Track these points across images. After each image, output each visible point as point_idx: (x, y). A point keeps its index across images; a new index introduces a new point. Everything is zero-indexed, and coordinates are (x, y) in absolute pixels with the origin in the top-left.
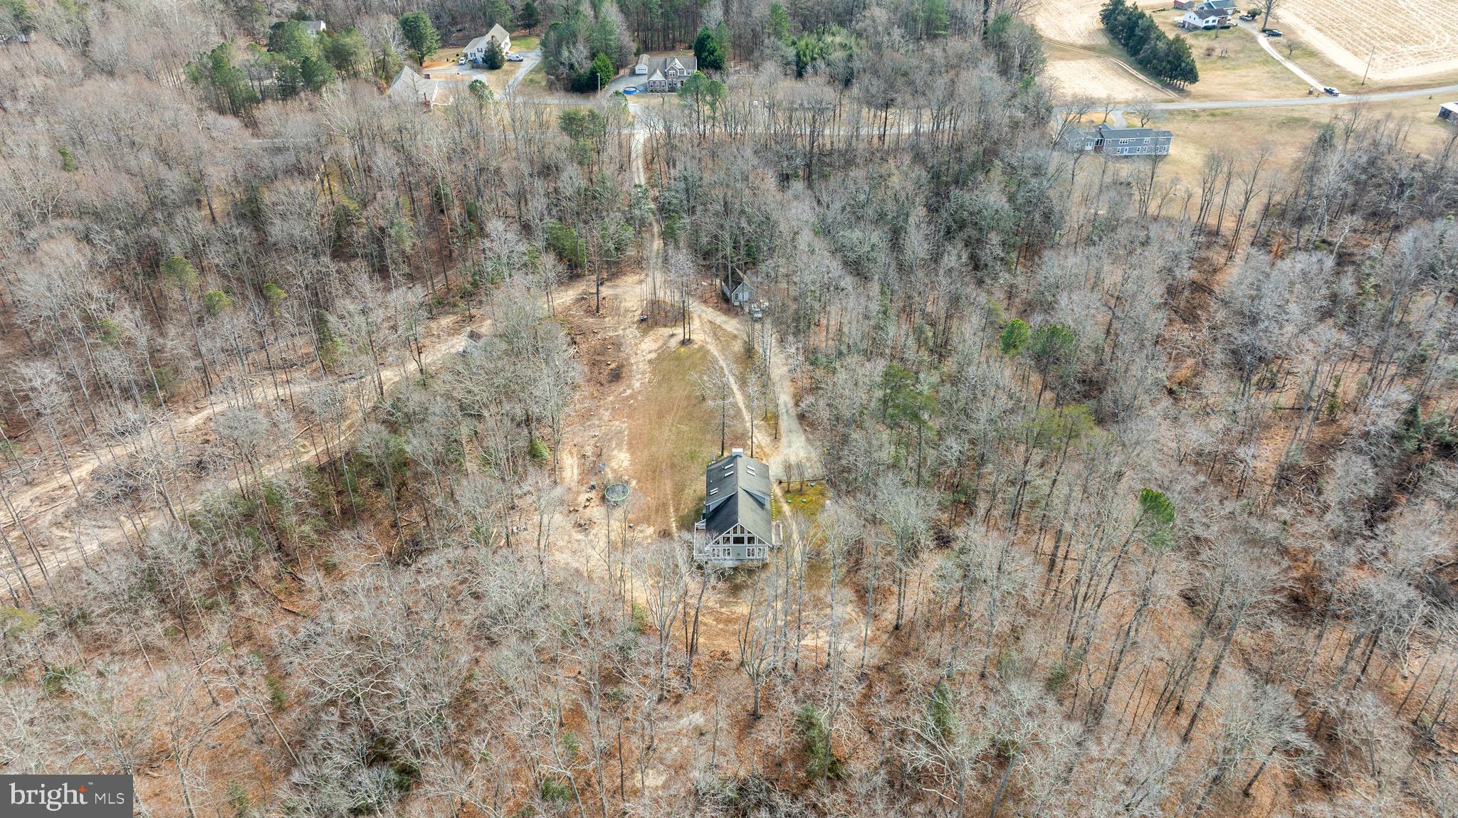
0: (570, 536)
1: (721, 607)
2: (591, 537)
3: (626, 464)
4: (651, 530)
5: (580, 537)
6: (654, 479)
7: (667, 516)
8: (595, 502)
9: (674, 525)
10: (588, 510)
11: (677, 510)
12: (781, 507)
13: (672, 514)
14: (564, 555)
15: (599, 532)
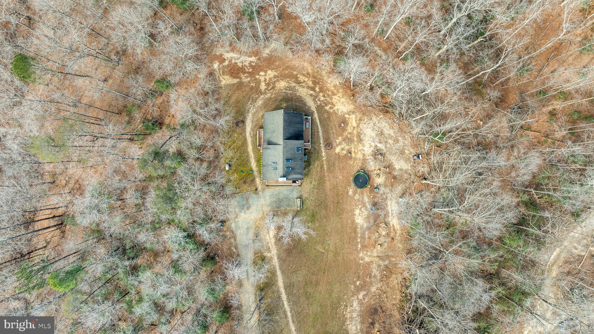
0: (386, 147)
1: (295, 86)
2: (373, 144)
3: (357, 212)
4: (338, 150)
5: (380, 146)
6: (338, 195)
7: (328, 161)
8: (373, 175)
9: (323, 154)
10: (378, 167)
11: (322, 167)
12: (257, 165)
13: (325, 163)
14: (388, 132)
15: (368, 150)
